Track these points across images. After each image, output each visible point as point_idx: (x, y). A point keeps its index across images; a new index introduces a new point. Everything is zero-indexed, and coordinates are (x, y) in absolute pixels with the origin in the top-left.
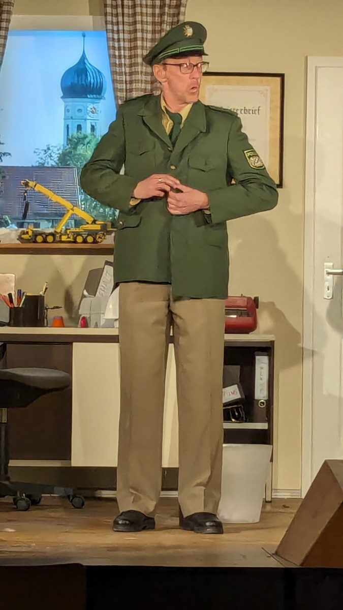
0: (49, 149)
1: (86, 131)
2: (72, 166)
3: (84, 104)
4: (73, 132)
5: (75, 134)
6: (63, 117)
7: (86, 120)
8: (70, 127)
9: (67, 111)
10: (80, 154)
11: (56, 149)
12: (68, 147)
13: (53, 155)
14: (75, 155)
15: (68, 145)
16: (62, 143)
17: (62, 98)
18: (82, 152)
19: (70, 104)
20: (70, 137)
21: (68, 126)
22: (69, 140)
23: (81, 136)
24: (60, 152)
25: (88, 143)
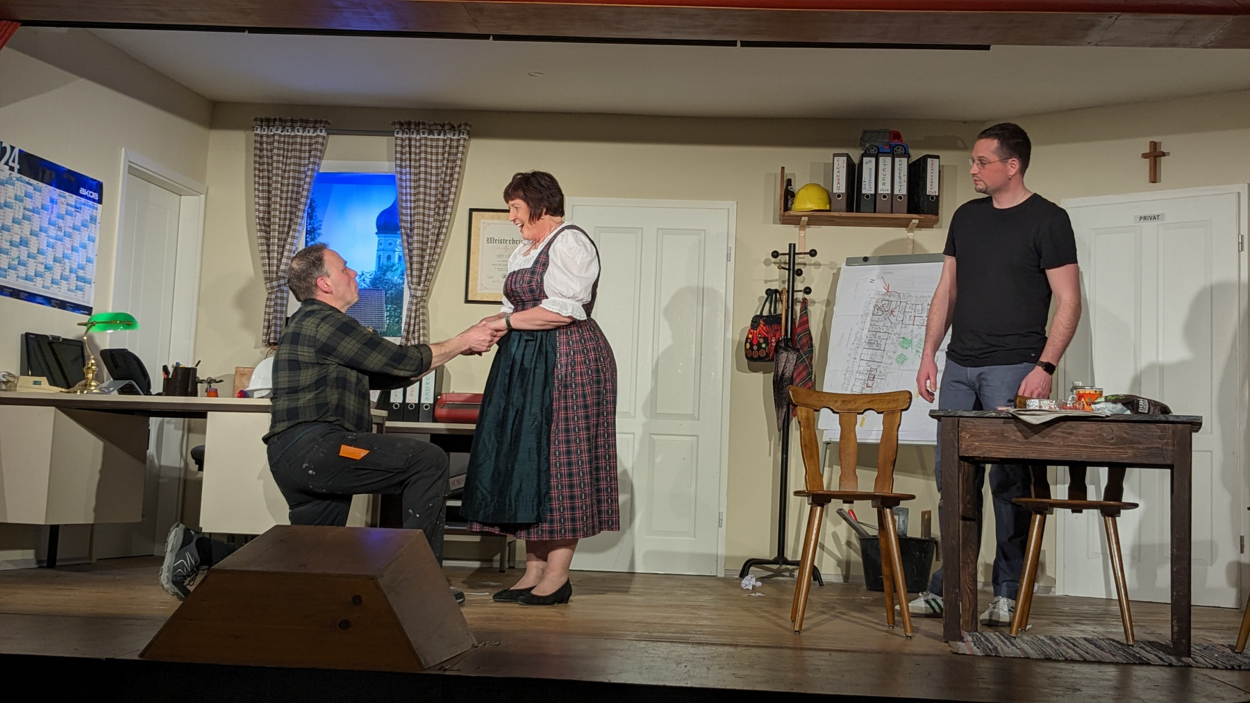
0: (363, 274)
1: (394, 260)
2: (381, 288)
3: (394, 239)
4: (384, 261)
5: (385, 263)
6: (376, 249)
7: (395, 251)
8: (381, 257)
9: (380, 244)
10: (387, 280)
11: (368, 275)
12: (378, 273)
13: (366, 279)
14: (384, 280)
15: (378, 271)
16: (374, 270)
17: (377, 233)
18: (390, 277)
19: (383, 238)
20: (381, 265)
21: (380, 256)
22: (379, 267)
23: (390, 264)
24: (372, 276)
25: (396, 270)
